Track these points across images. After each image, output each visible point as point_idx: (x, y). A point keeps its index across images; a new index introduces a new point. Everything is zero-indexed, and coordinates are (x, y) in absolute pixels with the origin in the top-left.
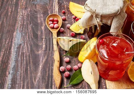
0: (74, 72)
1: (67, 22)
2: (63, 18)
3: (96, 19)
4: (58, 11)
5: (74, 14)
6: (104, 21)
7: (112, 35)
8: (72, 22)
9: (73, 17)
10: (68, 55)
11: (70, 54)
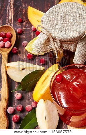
0: (27, 113)
1: (24, 37)
2: (18, 31)
3: (54, 44)
4: (12, 20)
5: (33, 25)
6: (65, 46)
7: (77, 67)
8: (31, 36)
9: (32, 29)
10: (20, 90)
11: (22, 88)
